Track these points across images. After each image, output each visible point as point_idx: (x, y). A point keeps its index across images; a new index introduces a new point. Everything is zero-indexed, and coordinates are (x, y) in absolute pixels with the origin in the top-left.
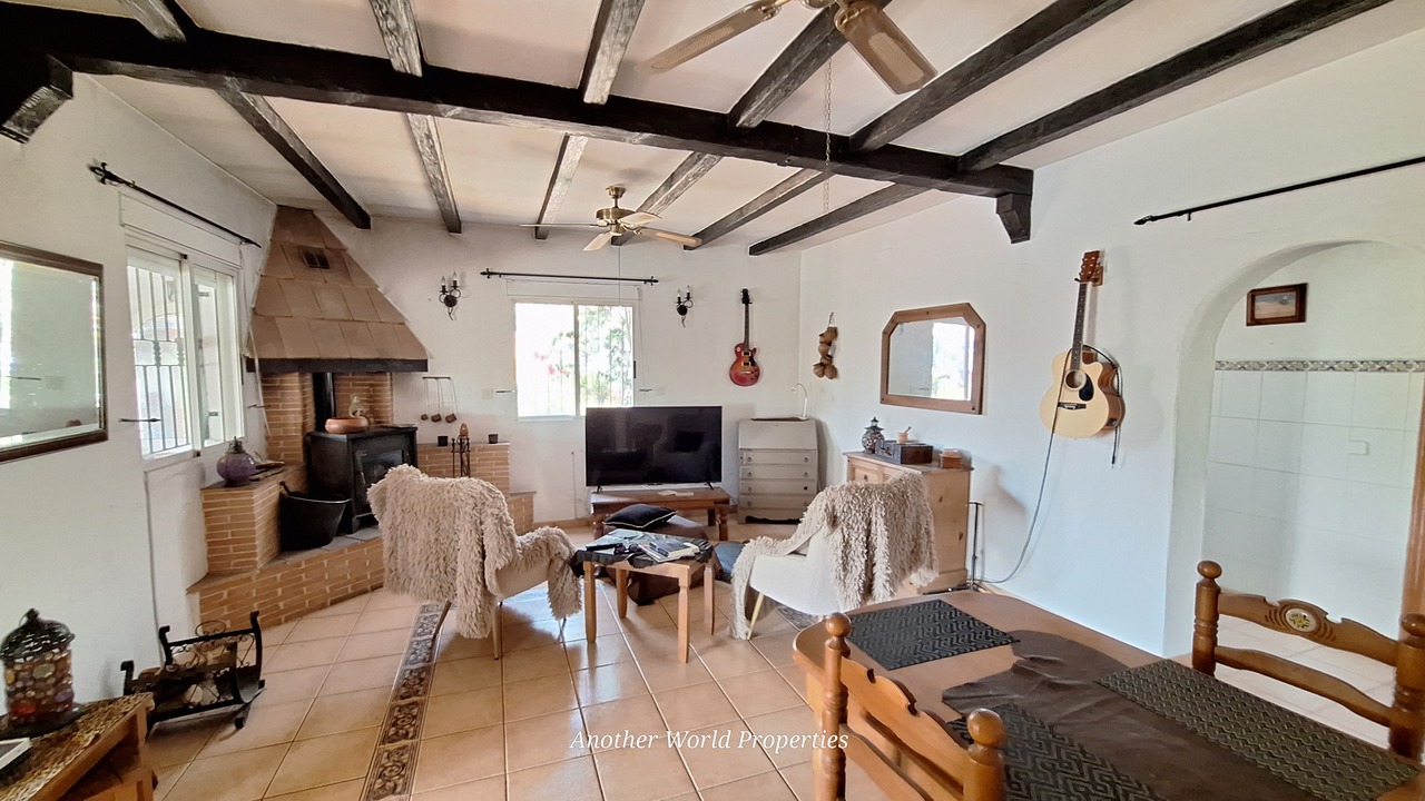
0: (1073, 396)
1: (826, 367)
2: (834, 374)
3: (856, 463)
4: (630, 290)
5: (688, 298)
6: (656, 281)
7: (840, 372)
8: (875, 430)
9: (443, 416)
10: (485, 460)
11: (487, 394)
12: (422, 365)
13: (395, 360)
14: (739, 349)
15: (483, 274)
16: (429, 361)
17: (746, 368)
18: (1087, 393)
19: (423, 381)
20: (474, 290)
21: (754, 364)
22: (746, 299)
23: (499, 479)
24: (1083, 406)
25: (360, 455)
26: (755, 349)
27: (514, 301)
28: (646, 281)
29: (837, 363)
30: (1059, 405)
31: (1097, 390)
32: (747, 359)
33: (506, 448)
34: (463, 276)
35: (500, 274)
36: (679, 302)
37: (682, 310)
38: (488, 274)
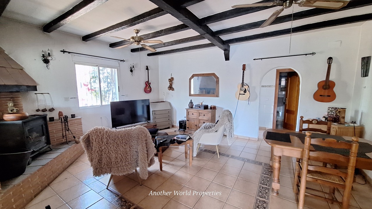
0: (242, 92)
1: (171, 88)
2: (173, 90)
3: (189, 111)
4: (116, 63)
5: (133, 67)
6: (124, 61)
7: (175, 89)
8: (191, 102)
9: (48, 109)
10: (72, 124)
11: (66, 99)
12: (35, 88)
13: (24, 85)
14: (147, 83)
15: (61, 51)
16: (37, 86)
17: (148, 88)
18: (245, 91)
19: (35, 95)
20: (57, 58)
21: (150, 87)
22: (147, 69)
23: (79, 131)
24: (245, 94)
25: (27, 129)
26: (150, 83)
27: (75, 63)
28: (121, 61)
29: (173, 86)
30: (240, 94)
31: (247, 91)
32: (149, 86)
33: (80, 119)
34: (51, 51)
35: (69, 53)
36: (131, 68)
37: (131, 71)
38: (64, 52)
